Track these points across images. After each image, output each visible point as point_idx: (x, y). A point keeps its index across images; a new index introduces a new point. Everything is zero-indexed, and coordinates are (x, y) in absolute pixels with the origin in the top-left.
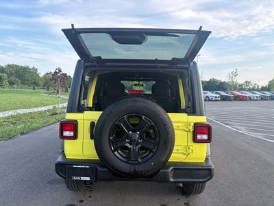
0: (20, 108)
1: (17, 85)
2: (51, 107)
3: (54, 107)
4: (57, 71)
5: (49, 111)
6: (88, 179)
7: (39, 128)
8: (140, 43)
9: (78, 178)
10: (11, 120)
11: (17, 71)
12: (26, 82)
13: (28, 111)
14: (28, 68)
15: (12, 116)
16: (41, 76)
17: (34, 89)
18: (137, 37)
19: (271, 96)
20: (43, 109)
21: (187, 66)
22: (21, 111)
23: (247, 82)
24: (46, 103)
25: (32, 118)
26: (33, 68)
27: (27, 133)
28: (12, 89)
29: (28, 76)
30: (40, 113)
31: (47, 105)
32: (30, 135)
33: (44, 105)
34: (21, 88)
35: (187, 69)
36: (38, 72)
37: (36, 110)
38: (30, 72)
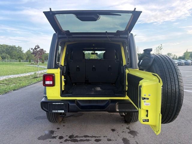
0: (11, 74)
1: (8, 59)
2: (33, 73)
3: (35, 73)
4: (37, 47)
5: (31, 75)
6: (63, 111)
7: (26, 86)
8: (95, 20)
9: (56, 111)
10: (5, 82)
11: (7, 49)
12: (14, 57)
13: (16, 76)
14: (15, 47)
15: (5, 79)
16: (24, 52)
17: (20, 61)
18: (93, 16)
19: (185, 63)
20: (27, 74)
21: (127, 36)
22: (12, 76)
23: (169, 54)
24: (29, 70)
25: (20, 80)
26: (19, 47)
27: (17, 89)
28: (4, 62)
29: (15, 53)
30: (26, 77)
31: (30, 72)
32: (20, 90)
33: (28, 72)
34: (11, 61)
35: (127, 38)
36: (22, 49)
37: (22, 75)
38: (16, 50)
